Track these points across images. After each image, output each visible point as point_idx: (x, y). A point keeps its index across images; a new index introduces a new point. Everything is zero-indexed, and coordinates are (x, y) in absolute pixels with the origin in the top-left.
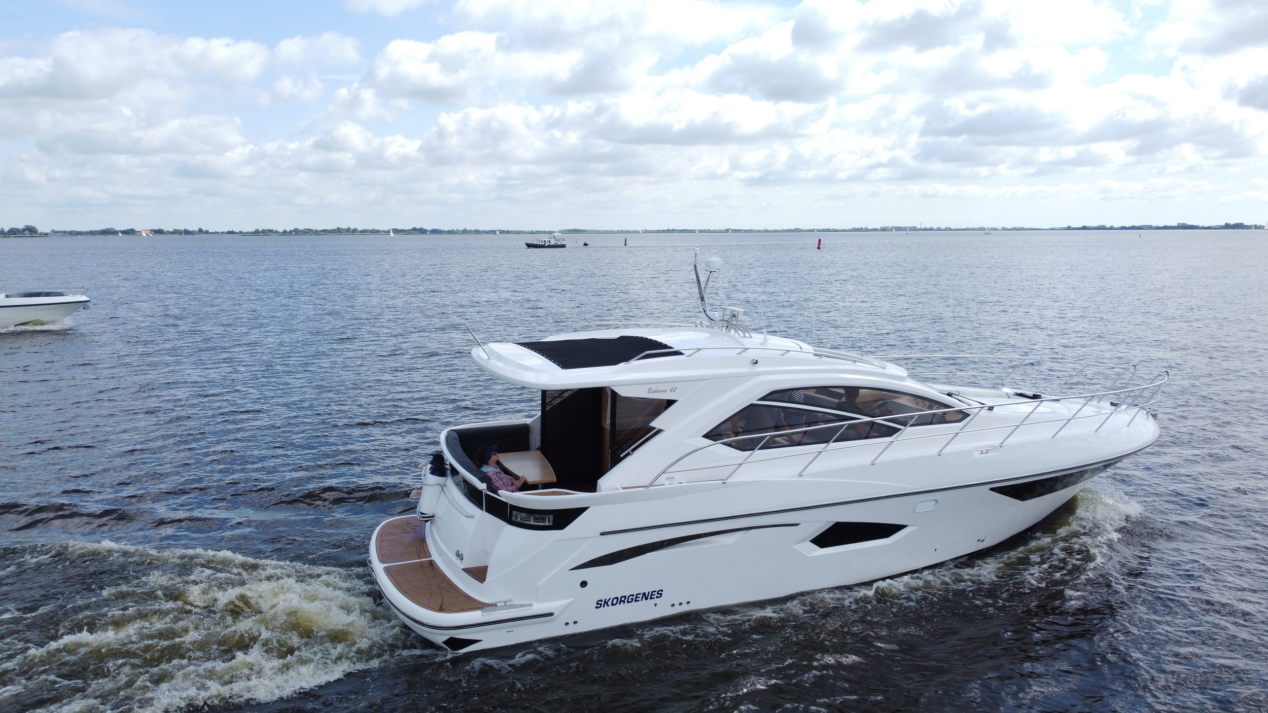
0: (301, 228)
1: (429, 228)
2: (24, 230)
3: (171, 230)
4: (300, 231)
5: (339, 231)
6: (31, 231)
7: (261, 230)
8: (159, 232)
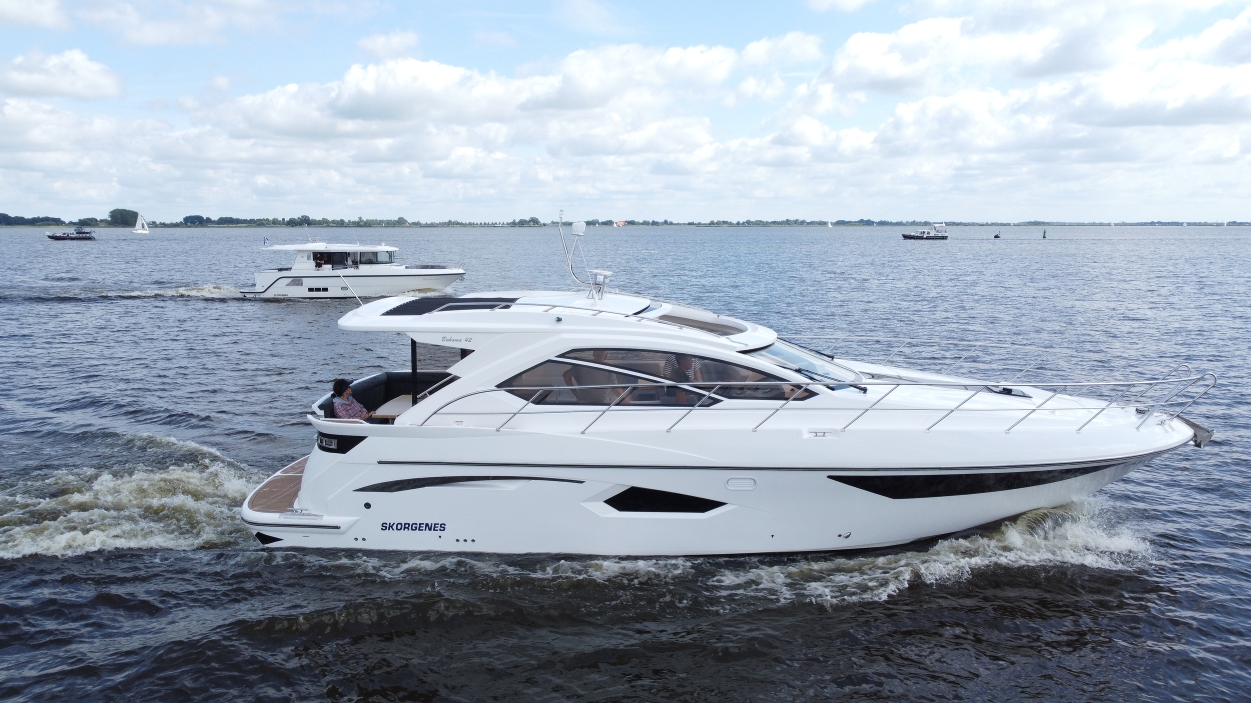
0: (753, 219)
1: (876, 219)
2: (530, 221)
3: (641, 221)
4: (752, 222)
5: (787, 223)
6: (534, 222)
7: (716, 221)
8: (631, 223)
